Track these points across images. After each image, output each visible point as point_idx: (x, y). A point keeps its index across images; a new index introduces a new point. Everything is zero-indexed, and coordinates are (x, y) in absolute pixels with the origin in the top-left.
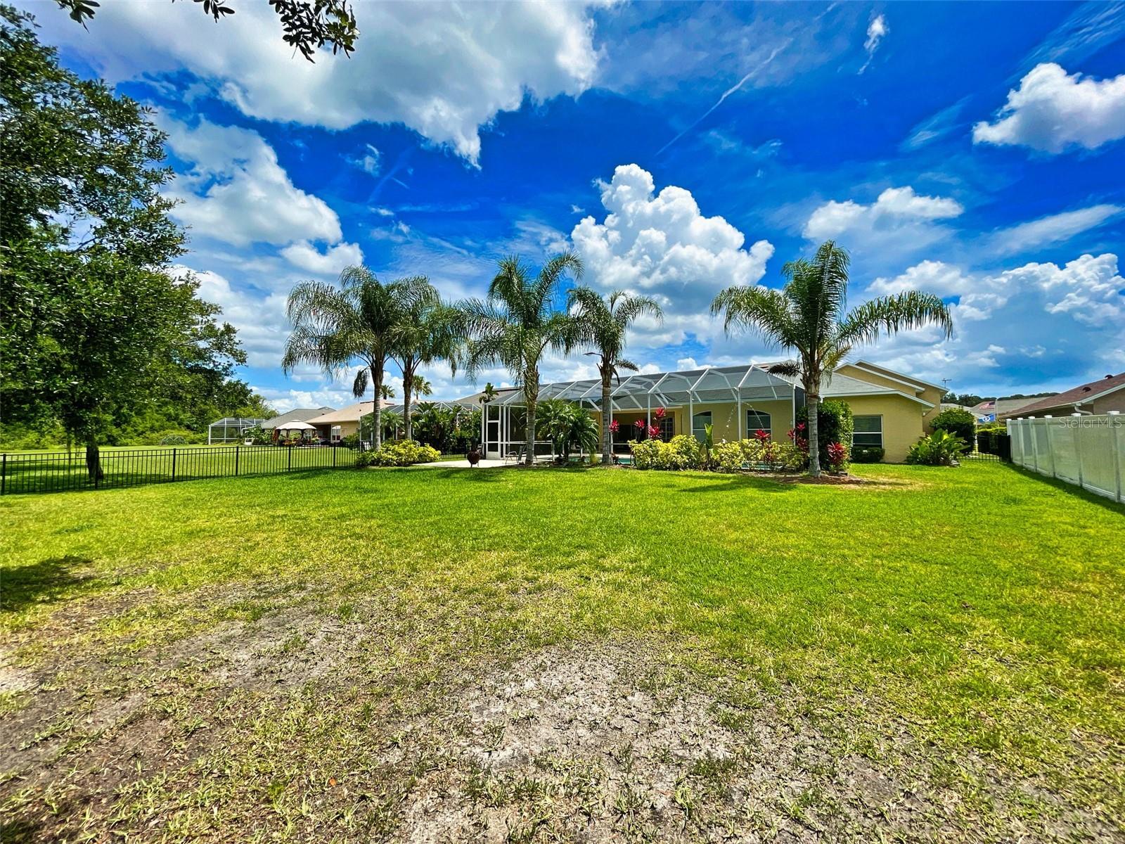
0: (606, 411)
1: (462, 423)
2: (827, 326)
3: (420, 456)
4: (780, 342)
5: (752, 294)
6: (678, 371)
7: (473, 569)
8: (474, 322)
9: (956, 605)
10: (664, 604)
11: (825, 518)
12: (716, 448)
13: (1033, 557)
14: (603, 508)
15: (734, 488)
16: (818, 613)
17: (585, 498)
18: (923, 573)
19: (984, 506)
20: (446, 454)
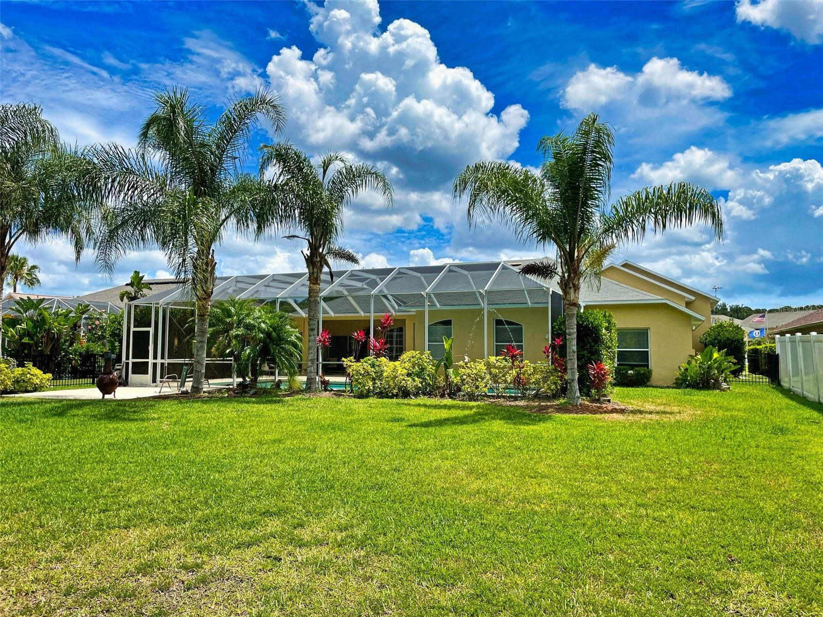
0: (312, 317)
1: (90, 331)
2: (588, 218)
3: (17, 381)
4: (535, 235)
5: (502, 172)
6: (412, 265)
7: (98, 558)
8: (113, 181)
9: (722, 559)
10: (382, 586)
11: (585, 459)
12: (457, 368)
13: (797, 495)
14: (304, 455)
15: (477, 421)
16: (573, 583)
17: (280, 441)
18: (689, 522)
19: (752, 437)
20: (60, 378)
